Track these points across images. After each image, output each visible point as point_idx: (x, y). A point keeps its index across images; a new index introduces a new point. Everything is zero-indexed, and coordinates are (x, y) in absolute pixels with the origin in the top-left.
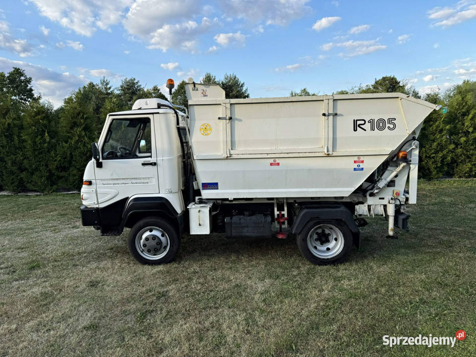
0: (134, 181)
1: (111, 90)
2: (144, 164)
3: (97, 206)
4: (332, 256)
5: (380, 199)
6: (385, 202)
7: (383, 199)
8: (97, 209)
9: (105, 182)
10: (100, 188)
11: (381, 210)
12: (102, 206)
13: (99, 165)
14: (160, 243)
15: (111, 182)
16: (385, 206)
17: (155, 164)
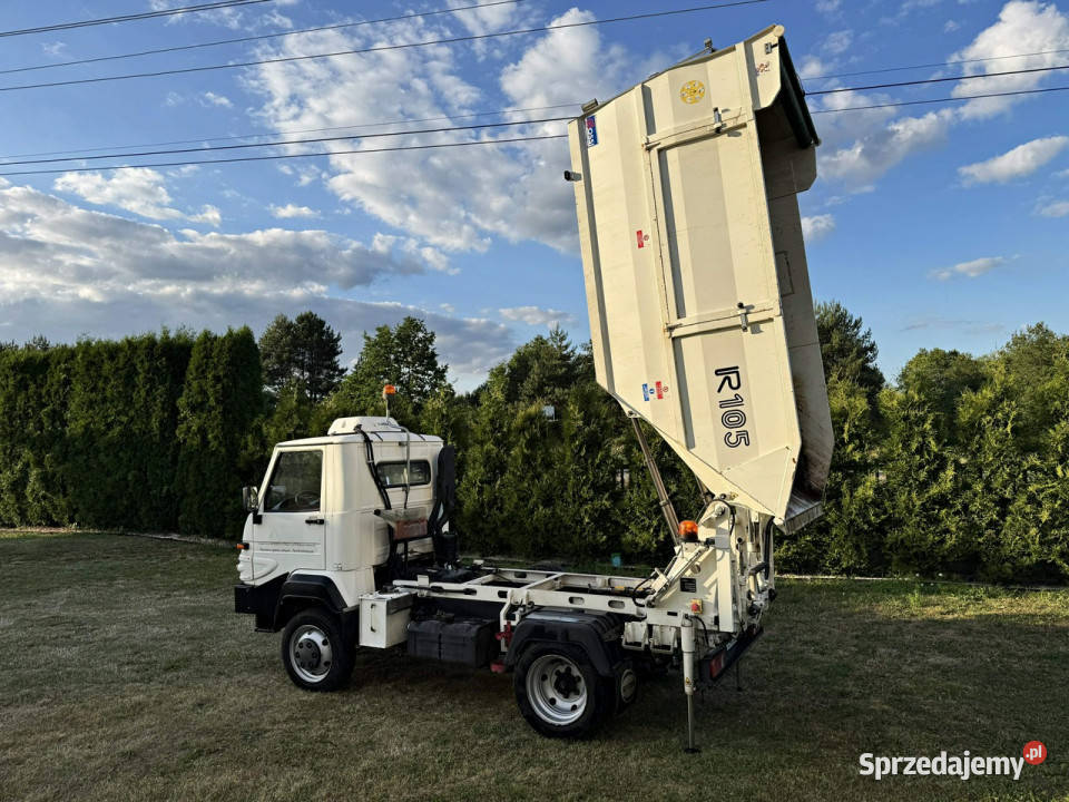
0: (296, 547)
2: (309, 522)
3: (252, 583)
5: (669, 614)
6: (678, 621)
7: (675, 614)
8: (253, 587)
9: (264, 547)
10: (259, 555)
12: (259, 583)
13: (258, 520)
15: (270, 547)
17: (322, 522)
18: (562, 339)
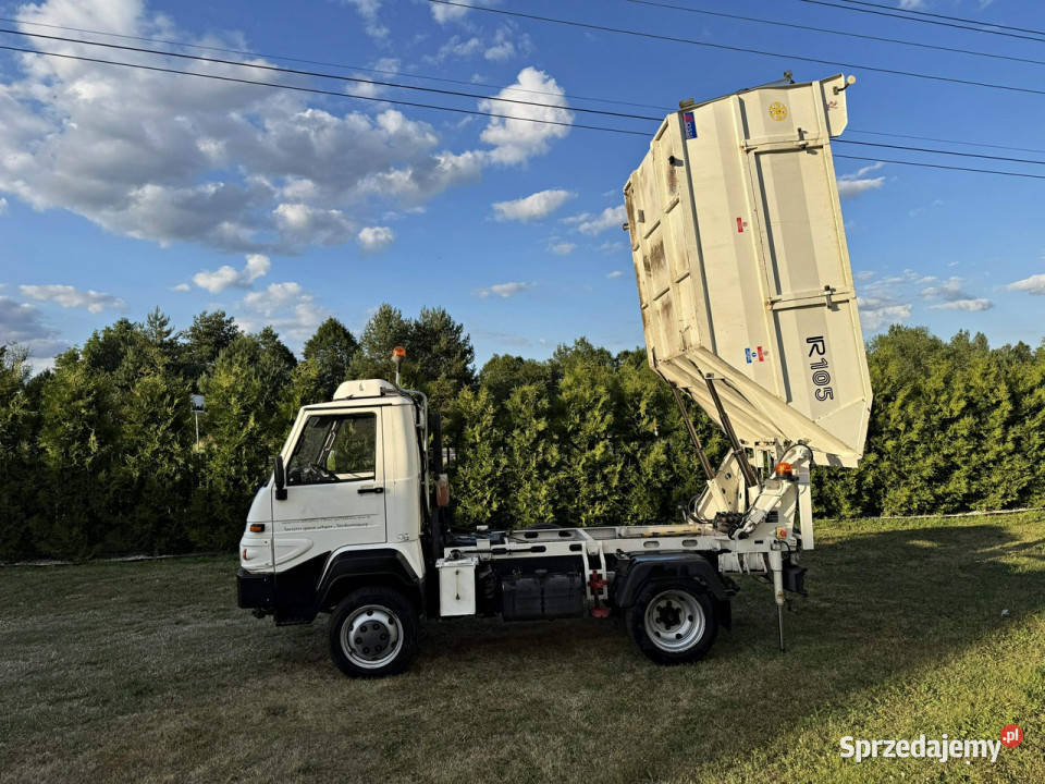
0: (342, 522)
1: (172, 336)
2: (361, 492)
3: (271, 570)
4: (686, 648)
5: (757, 542)
6: (764, 548)
7: (761, 542)
8: (271, 576)
9: (289, 526)
10: (281, 536)
11: (759, 562)
12: (280, 569)
13: (282, 495)
14: (386, 635)
15: (301, 525)
16: (766, 555)
17: (380, 491)
18: (163, 324)
